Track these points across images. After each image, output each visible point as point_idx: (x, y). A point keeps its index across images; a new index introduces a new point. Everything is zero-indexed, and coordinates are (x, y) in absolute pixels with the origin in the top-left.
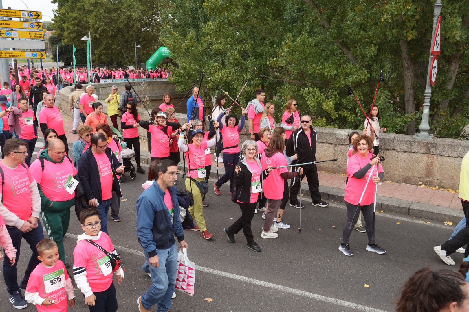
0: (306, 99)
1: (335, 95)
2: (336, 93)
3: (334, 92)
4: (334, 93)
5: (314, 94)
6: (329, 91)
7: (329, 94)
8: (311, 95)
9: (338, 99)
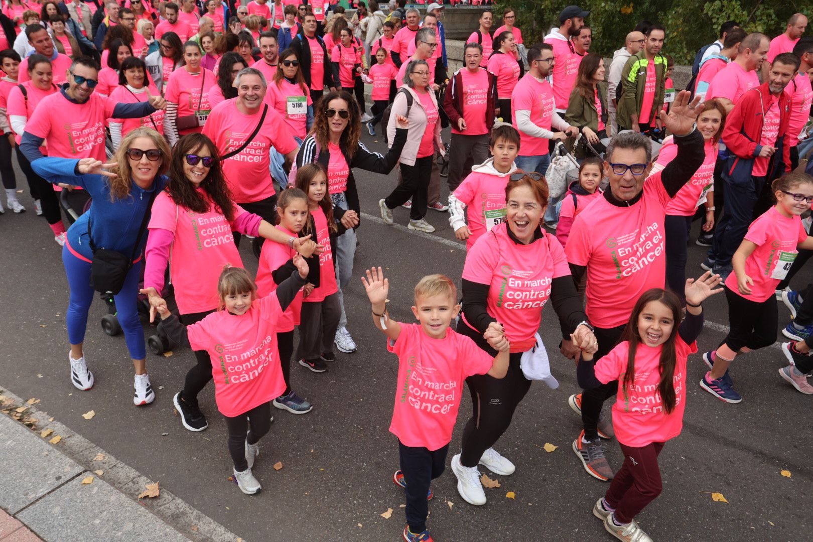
0: (714, 20)
1: (769, 16)
2: (772, 11)
3: (768, 9)
4: (768, 11)
5: (730, 11)
6: (759, 8)
7: (758, 13)
8: (724, 14)
9: (773, 22)
